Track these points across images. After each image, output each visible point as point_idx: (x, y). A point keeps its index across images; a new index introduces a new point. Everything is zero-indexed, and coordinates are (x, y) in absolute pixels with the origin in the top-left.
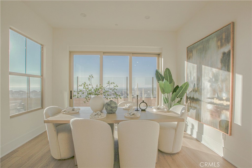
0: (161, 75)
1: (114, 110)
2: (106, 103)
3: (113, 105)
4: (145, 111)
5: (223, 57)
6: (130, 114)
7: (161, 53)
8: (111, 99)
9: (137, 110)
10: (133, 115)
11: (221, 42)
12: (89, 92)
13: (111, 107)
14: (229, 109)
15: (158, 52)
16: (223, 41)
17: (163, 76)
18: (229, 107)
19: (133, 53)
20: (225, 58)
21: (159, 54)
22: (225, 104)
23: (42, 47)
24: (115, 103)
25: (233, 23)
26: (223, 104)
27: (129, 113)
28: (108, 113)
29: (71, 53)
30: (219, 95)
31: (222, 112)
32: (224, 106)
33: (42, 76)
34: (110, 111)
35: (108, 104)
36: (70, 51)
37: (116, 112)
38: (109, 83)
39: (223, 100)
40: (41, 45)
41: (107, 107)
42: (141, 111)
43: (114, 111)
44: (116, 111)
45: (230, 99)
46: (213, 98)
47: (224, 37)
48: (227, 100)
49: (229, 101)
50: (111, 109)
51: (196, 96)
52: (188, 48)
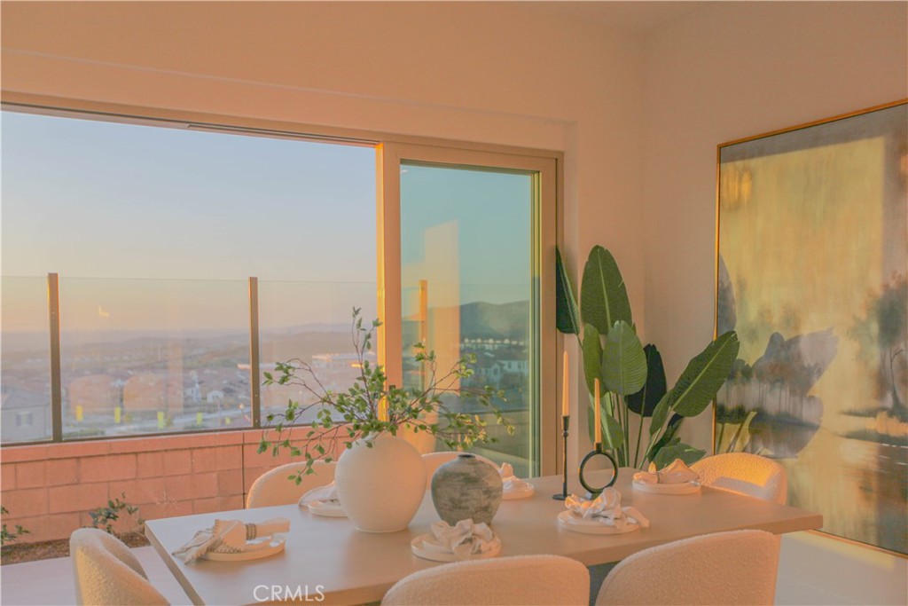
51: (777, 400)
52: (726, 152)
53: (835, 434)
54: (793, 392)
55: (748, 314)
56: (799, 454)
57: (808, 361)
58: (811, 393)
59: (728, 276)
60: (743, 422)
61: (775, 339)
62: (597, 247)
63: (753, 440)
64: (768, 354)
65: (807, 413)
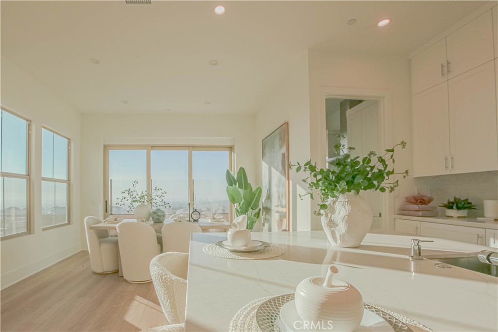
0: (233, 178)
1: (161, 218)
2: (153, 212)
3: (160, 214)
4: (198, 221)
5: (282, 158)
7: (234, 146)
8: (158, 207)
9: (189, 221)
13: (158, 216)
15: (229, 144)
16: (282, 140)
17: (236, 179)
19: (193, 147)
20: (283, 160)
21: (231, 147)
22: (284, 211)
23: (69, 142)
24: (163, 212)
25: (287, 124)
28: (155, 222)
29: (106, 148)
33: (69, 180)
34: (157, 220)
35: (155, 213)
36: (104, 145)
38: (156, 189)
40: (68, 139)
41: (154, 216)
42: (194, 221)
43: (161, 220)
44: (164, 220)
46: (278, 206)
50: (158, 218)
62: (242, 168)
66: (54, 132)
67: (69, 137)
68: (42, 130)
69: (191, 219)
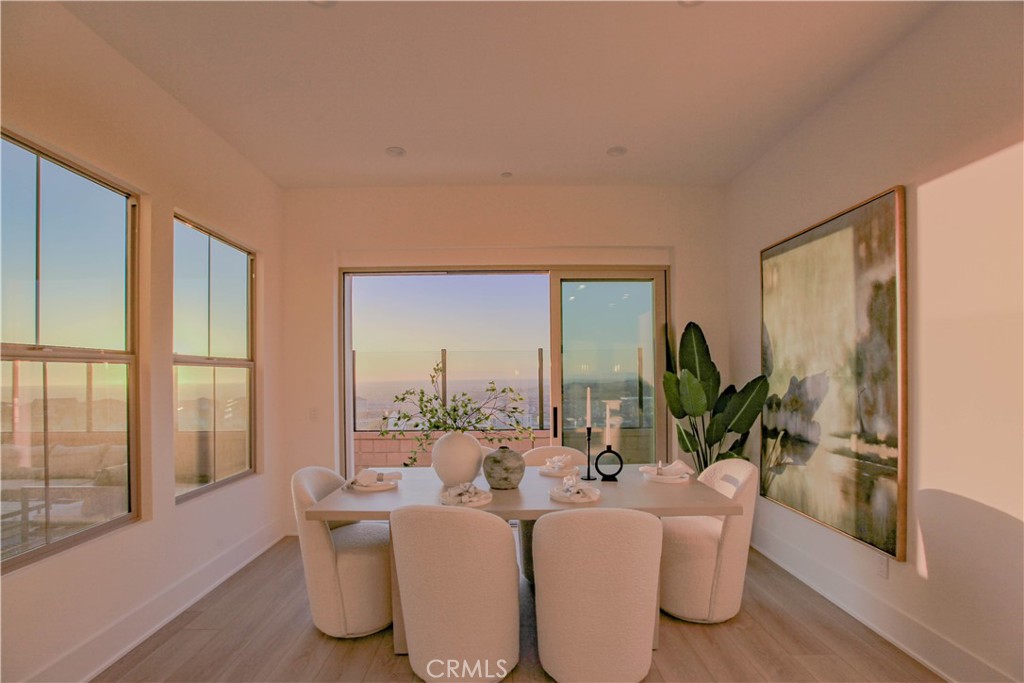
1: (512, 477)
2: (487, 458)
3: (511, 463)
4: (616, 480)
5: (874, 298)
6: (568, 490)
7: (670, 267)
9: (589, 478)
10: (578, 493)
11: (869, 248)
12: (433, 420)
13: (506, 469)
14: (896, 472)
16: (875, 244)
18: (896, 466)
20: (880, 300)
21: (664, 271)
22: (884, 457)
23: (252, 260)
24: (517, 457)
25: (903, 190)
26: (877, 456)
27: (565, 488)
28: (496, 489)
29: (346, 275)
30: (866, 426)
31: (875, 482)
32: (880, 461)
34: (501, 482)
35: (494, 460)
37: (519, 486)
38: (494, 390)
39: (876, 442)
40: (249, 253)
41: (492, 469)
42: (603, 480)
43: (514, 482)
44: (519, 480)
45: (897, 439)
46: (847, 436)
47: (876, 233)
48: (891, 442)
49: (896, 446)
50: (505, 476)
51: (794, 425)
52: (765, 254)
53: (826, 450)
54: (803, 419)
55: (778, 363)
56: (807, 463)
57: (811, 397)
58: (813, 420)
59: (768, 337)
60: (777, 438)
61: (793, 381)
62: (691, 323)
63: (782, 452)
64: (789, 392)
65: (811, 435)
66: (210, 233)
67: (252, 250)
68: (172, 223)
69: (594, 473)
